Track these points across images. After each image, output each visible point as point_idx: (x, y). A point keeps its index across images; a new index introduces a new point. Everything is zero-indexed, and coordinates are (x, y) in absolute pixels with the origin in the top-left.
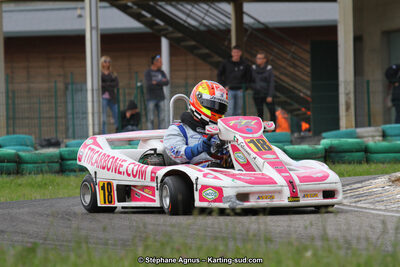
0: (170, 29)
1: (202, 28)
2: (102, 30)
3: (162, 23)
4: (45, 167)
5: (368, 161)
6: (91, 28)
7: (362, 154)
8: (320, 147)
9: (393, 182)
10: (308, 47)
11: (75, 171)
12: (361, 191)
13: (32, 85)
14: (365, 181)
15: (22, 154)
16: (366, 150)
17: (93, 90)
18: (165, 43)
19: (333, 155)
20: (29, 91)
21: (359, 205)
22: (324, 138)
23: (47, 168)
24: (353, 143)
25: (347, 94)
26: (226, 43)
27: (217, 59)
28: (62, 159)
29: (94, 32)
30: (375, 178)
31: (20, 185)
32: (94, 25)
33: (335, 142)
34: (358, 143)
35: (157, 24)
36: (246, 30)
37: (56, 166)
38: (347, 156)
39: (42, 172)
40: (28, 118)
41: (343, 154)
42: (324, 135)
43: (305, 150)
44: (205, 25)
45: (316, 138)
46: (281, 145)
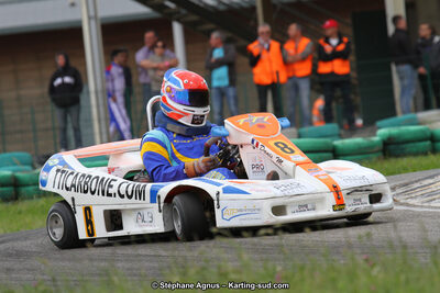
0: (184, 11)
1: (222, 8)
2: (102, 19)
3: (172, 5)
5: (434, 151)
6: (89, 18)
7: (428, 143)
8: (376, 139)
10: (349, 21)
12: (433, 188)
13: (22, 92)
14: (437, 175)
15: (18, 174)
16: (432, 138)
17: (96, 92)
18: (177, 29)
19: (392, 147)
20: (18, 98)
21: (433, 204)
22: (380, 128)
24: (415, 132)
26: (252, 23)
27: (242, 42)
29: (93, 23)
31: (20, 213)
32: (92, 13)
33: (394, 131)
34: (422, 131)
35: (167, 7)
36: (275, 6)
38: (410, 147)
40: (21, 132)
41: (404, 146)
42: (379, 123)
43: (358, 144)
44: (224, 4)
45: (369, 129)
46: (328, 140)
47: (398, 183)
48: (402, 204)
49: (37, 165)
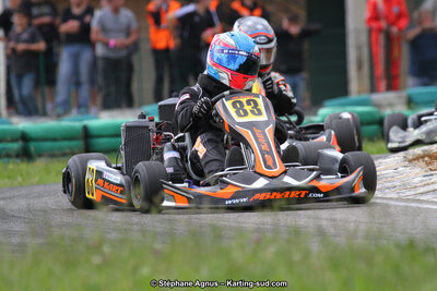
8: (317, 118)
9: (410, 161)
16: (381, 122)
25: (359, 48)
30: (385, 158)
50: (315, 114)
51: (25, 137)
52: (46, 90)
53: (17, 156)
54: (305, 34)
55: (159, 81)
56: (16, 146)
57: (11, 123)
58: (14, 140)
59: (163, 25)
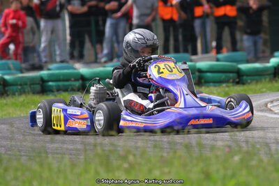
4: (27, 88)
11: (52, 91)
15: (7, 77)
22: (274, 57)
23: (29, 89)
28: (43, 81)
31: (6, 104)
37: (38, 87)
39: (24, 92)
42: (276, 53)
46: (234, 64)
47: (275, 98)
48: (275, 114)
49: (24, 71)
50: (268, 62)
51: (83, 78)
52: (98, 46)
53: (78, 90)
54: (261, 9)
55: (167, 40)
56: (78, 84)
57: (75, 69)
58: (76, 80)
59: (169, 4)
